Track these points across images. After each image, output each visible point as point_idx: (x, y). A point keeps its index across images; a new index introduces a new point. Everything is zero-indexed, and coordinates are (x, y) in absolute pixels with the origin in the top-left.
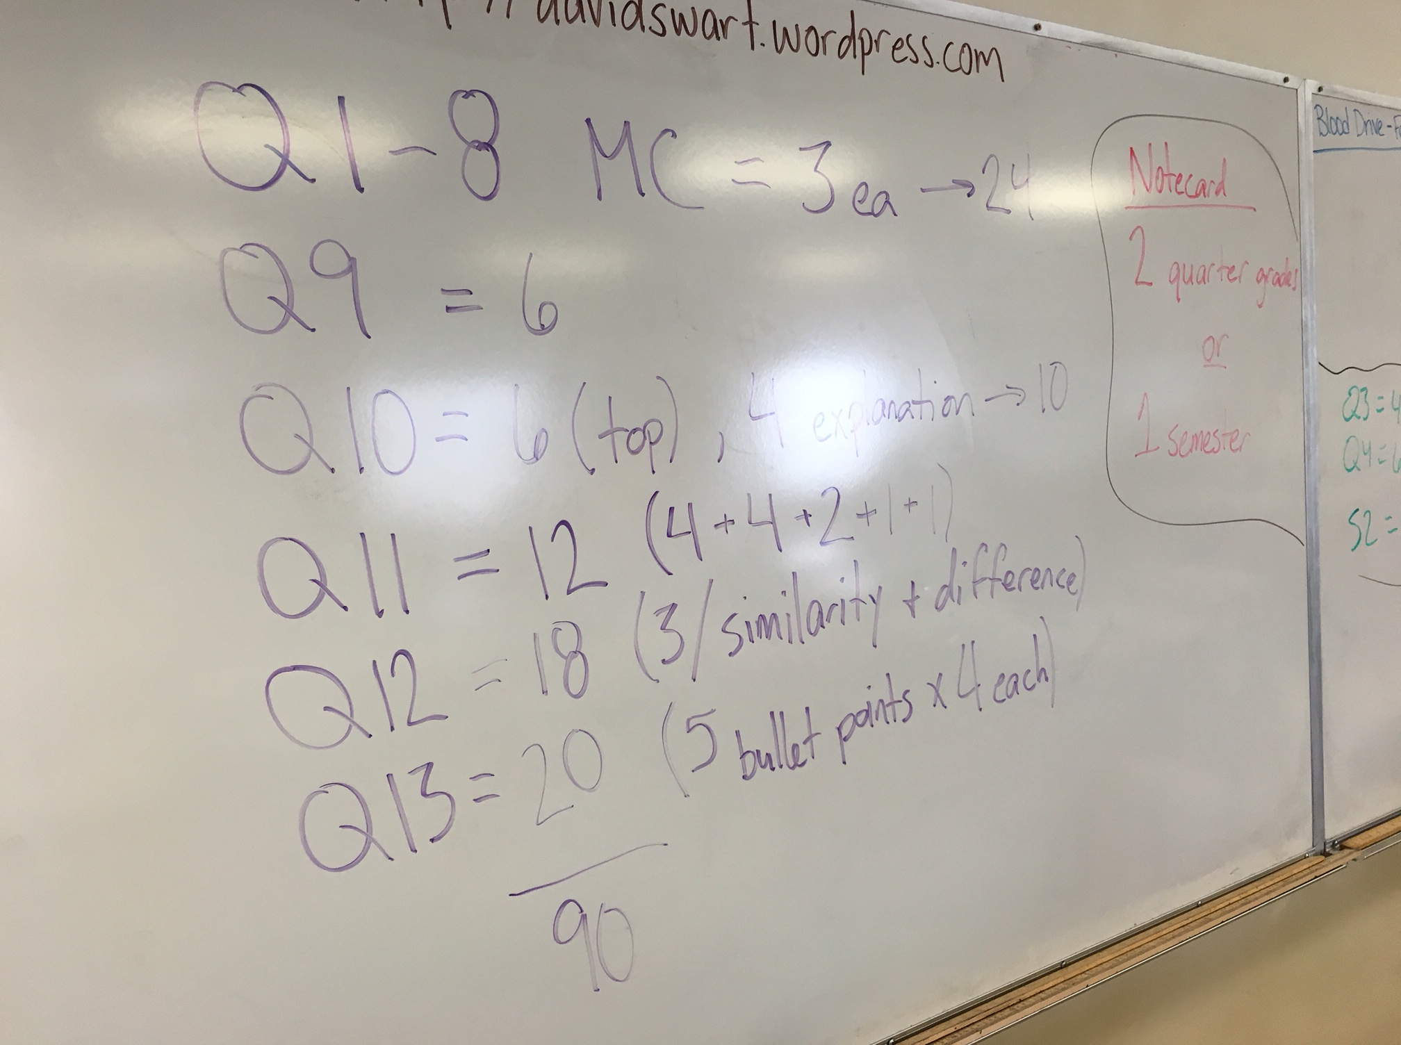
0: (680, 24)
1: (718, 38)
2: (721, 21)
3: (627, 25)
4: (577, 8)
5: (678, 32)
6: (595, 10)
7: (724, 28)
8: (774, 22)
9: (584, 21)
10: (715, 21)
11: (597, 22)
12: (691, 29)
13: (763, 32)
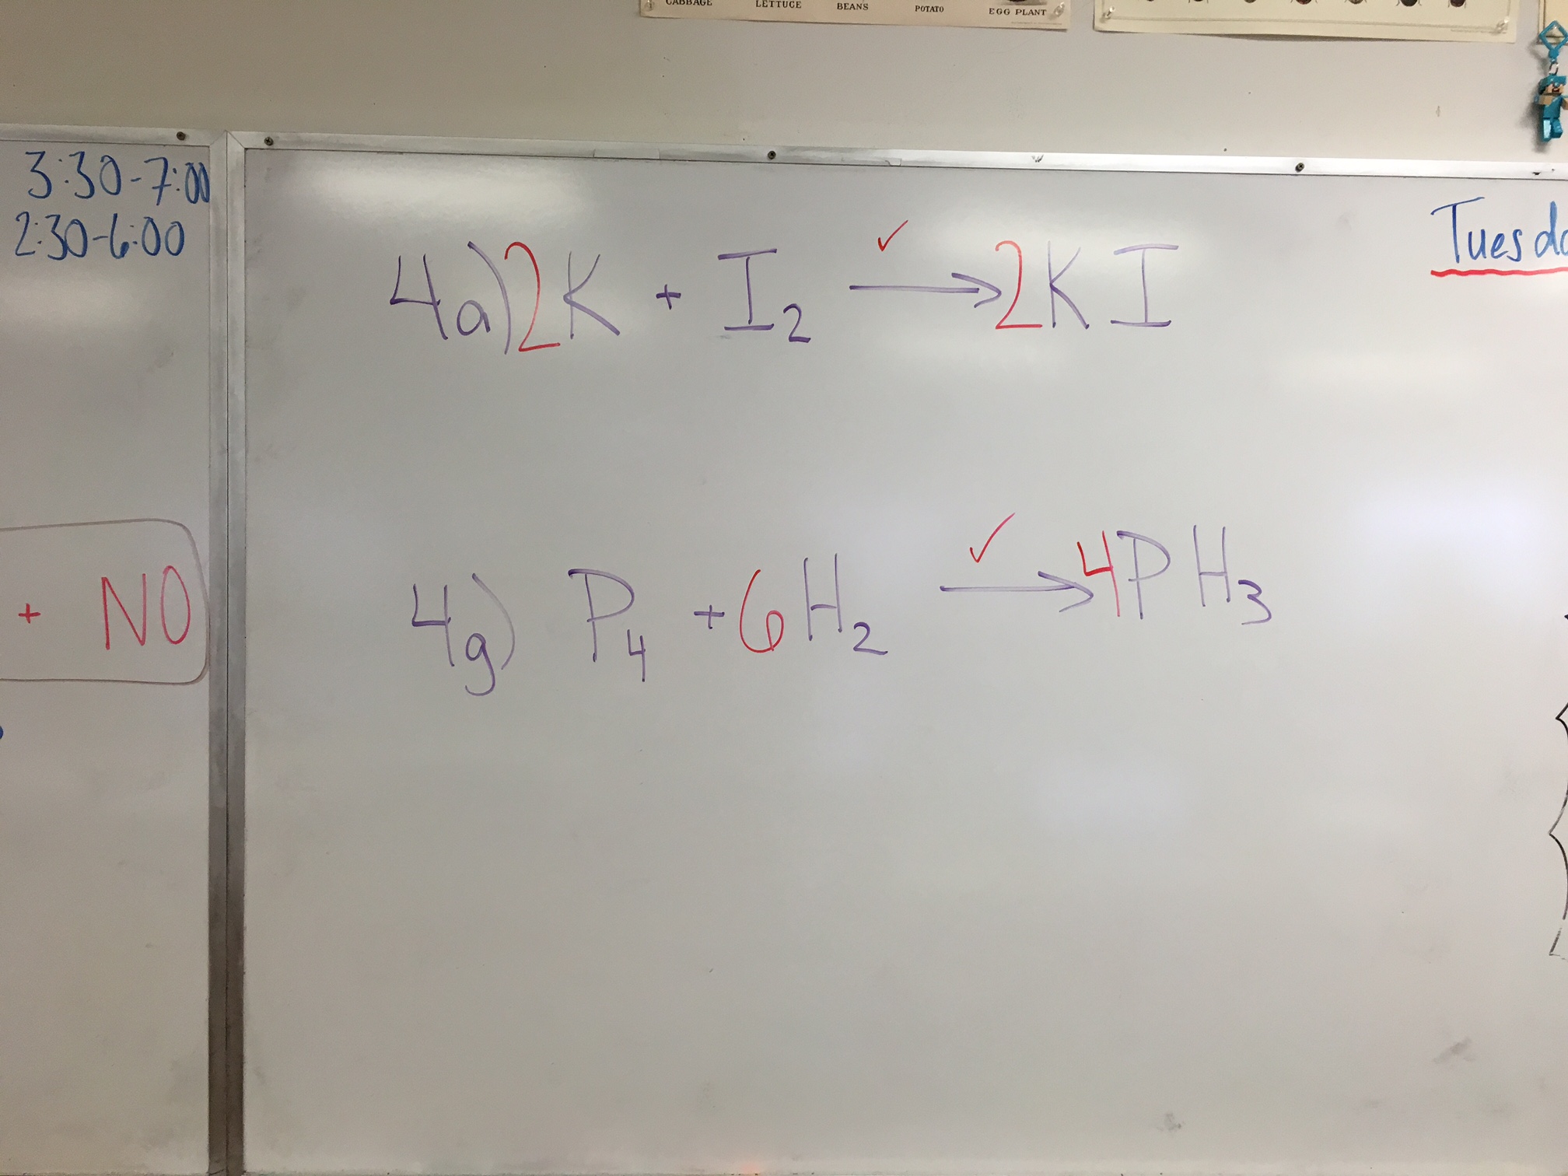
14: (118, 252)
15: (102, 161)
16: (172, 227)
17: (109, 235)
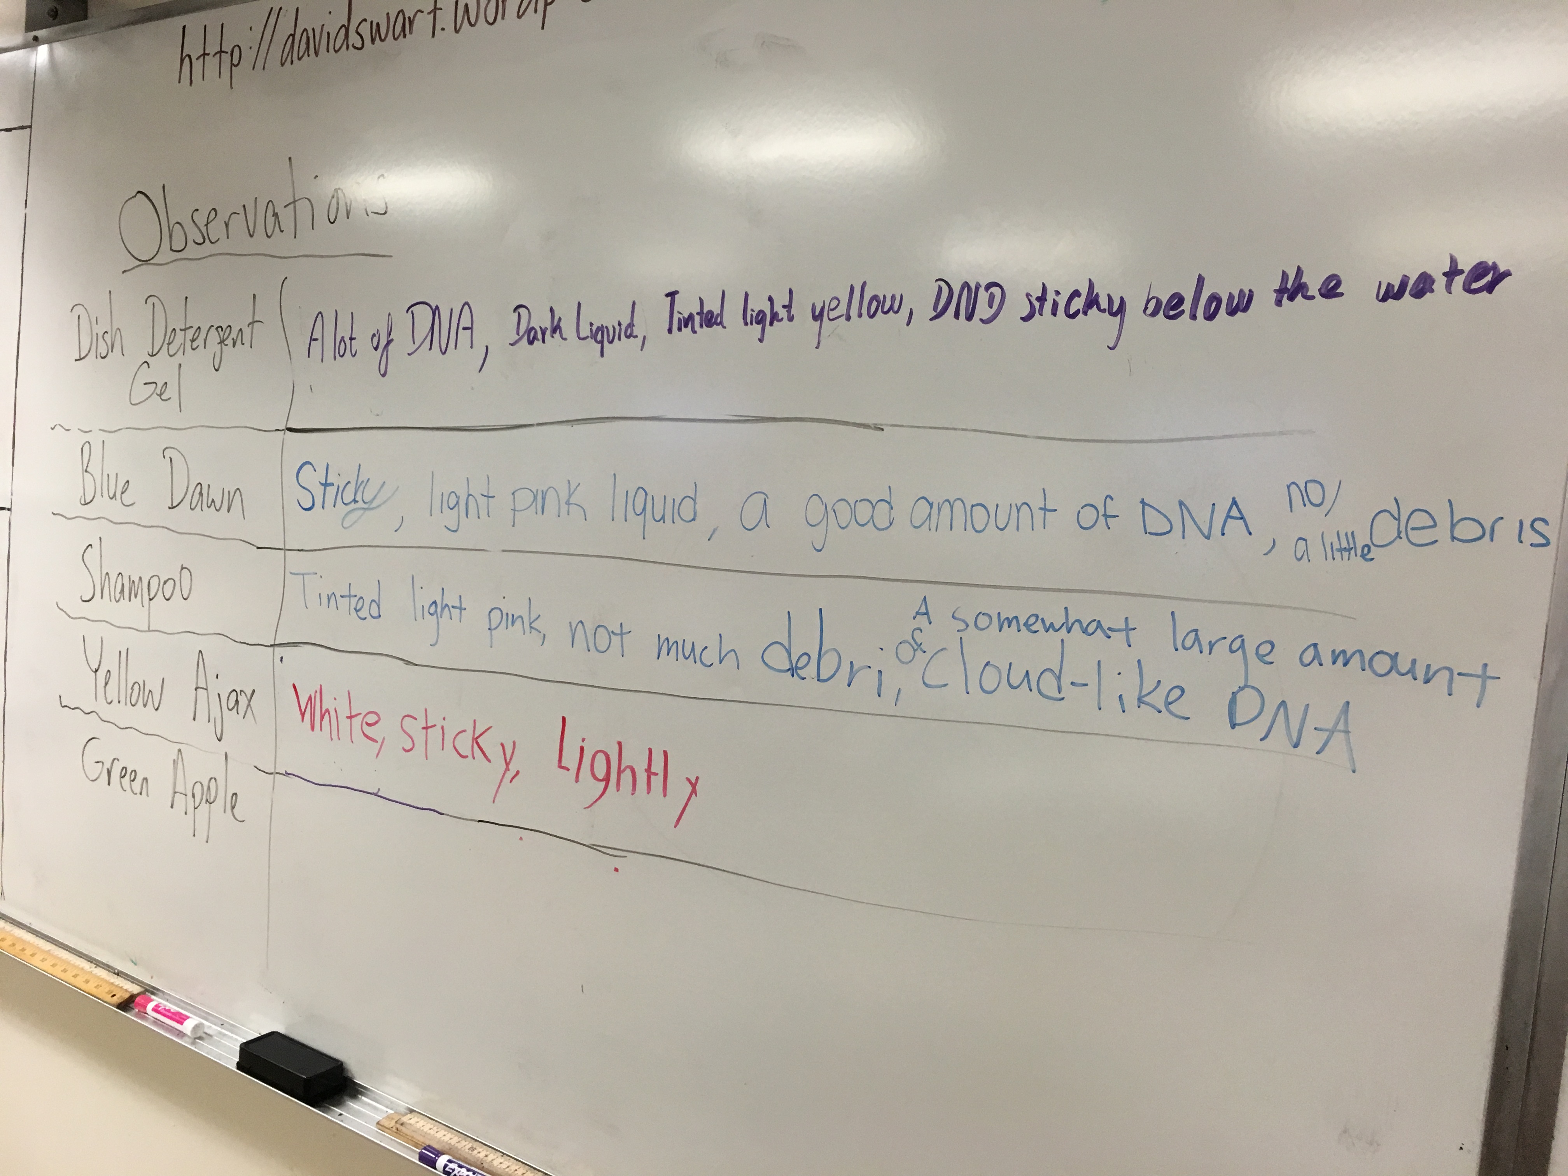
0: (376, 34)
1: (405, 35)
2: (409, 18)
3: (337, 47)
4: (305, 46)
5: (373, 41)
6: (317, 45)
7: (411, 23)
9: (309, 56)
10: (404, 19)
11: (316, 54)
12: (383, 36)
13: (446, 16)
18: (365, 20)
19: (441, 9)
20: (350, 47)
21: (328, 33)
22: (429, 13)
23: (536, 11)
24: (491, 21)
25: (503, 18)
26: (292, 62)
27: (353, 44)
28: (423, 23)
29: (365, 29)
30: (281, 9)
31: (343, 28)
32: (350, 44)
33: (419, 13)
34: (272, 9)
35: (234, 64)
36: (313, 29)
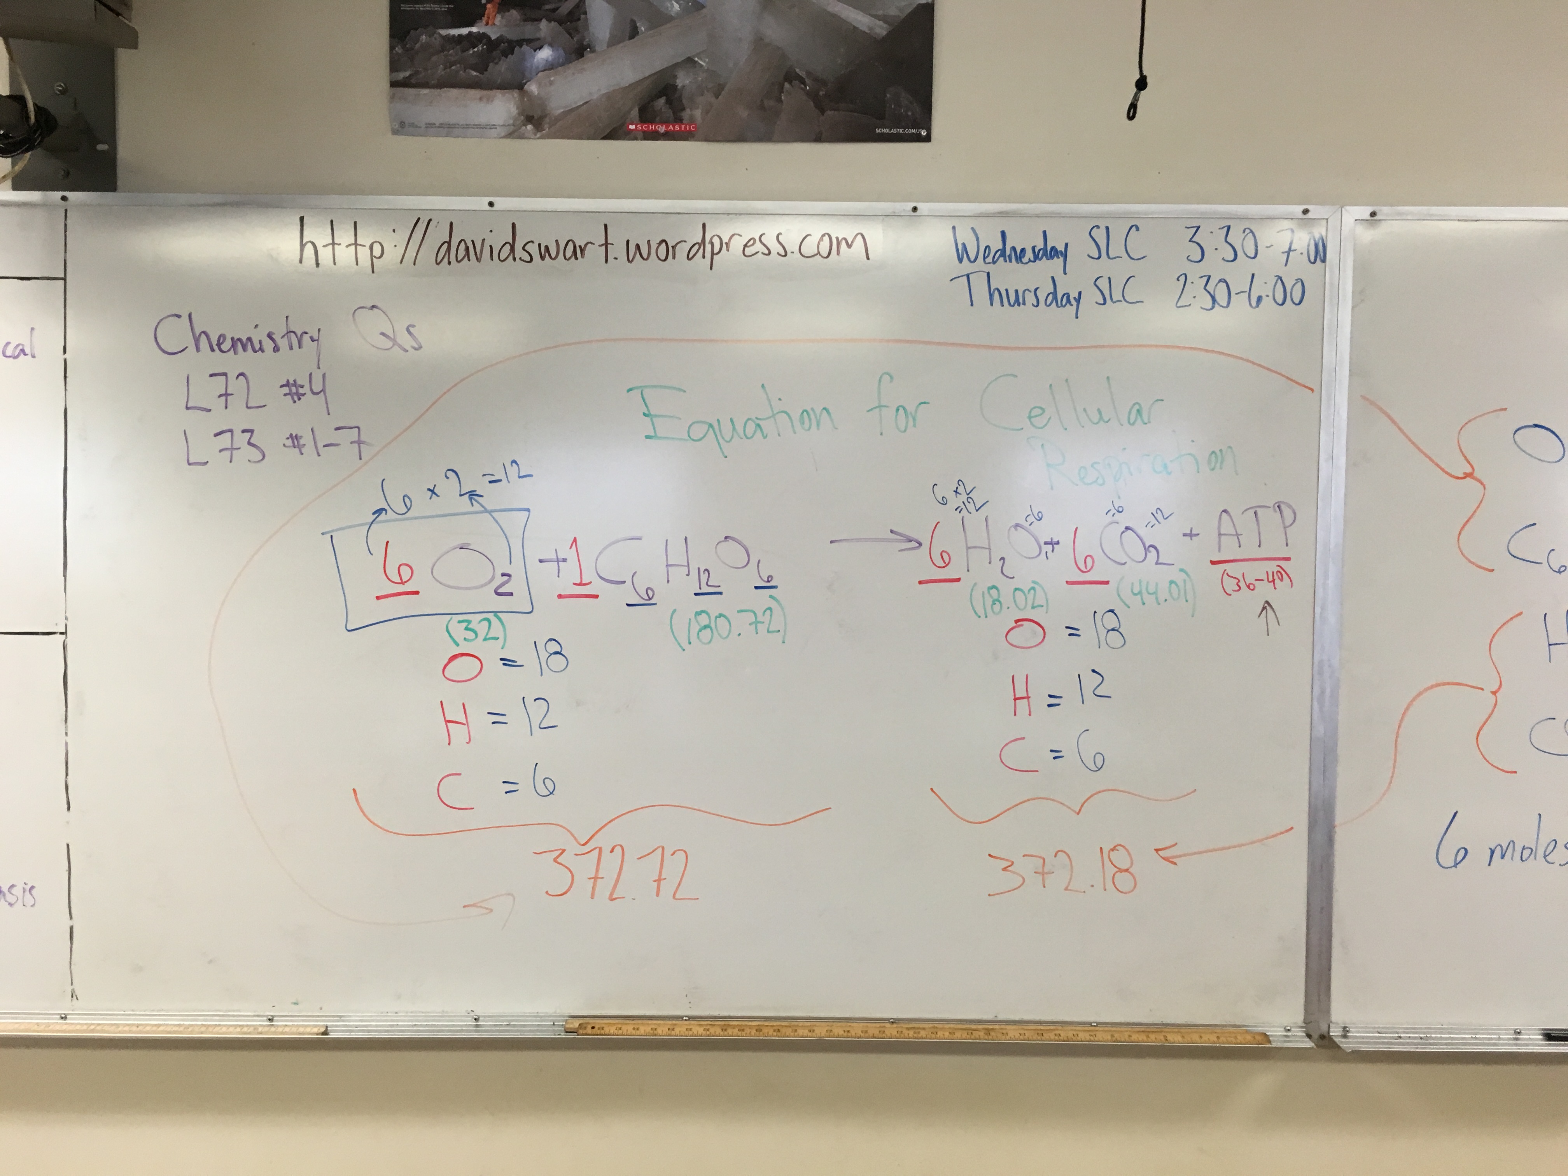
0: (545, 252)
1: (576, 258)
2: (580, 246)
3: (502, 258)
4: (464, 253)
5: (543, 258)
6: (478, 253)
7: (582, 251)
8: (628, 242)
9: (469, 260)
10: (575, 247)
11: (479, 259)
12: (553, 256)
13: (618, 250)
14: (1254, 303)
15: (1244, 231)
16: (1296, 283)
17: (1248, 290)
18: (532, 242)
19: (613, 244)
20: (517, 259)
21: (491, 246)
22: (600, 246)
23: (704, 257)
24: (663, 258)
25: (674, 257)
26: (449, 263)
27: (520, 258)
28: (595, 253)
29: (533, 249)
30: (430, 220)
31: (508, 245)
32: (517, 257)
33: (590, 245)
34: (419, 219)
35: (375, 257)
36: (473, 241)
